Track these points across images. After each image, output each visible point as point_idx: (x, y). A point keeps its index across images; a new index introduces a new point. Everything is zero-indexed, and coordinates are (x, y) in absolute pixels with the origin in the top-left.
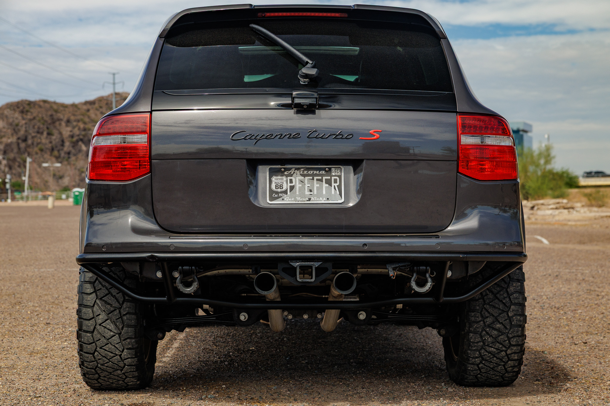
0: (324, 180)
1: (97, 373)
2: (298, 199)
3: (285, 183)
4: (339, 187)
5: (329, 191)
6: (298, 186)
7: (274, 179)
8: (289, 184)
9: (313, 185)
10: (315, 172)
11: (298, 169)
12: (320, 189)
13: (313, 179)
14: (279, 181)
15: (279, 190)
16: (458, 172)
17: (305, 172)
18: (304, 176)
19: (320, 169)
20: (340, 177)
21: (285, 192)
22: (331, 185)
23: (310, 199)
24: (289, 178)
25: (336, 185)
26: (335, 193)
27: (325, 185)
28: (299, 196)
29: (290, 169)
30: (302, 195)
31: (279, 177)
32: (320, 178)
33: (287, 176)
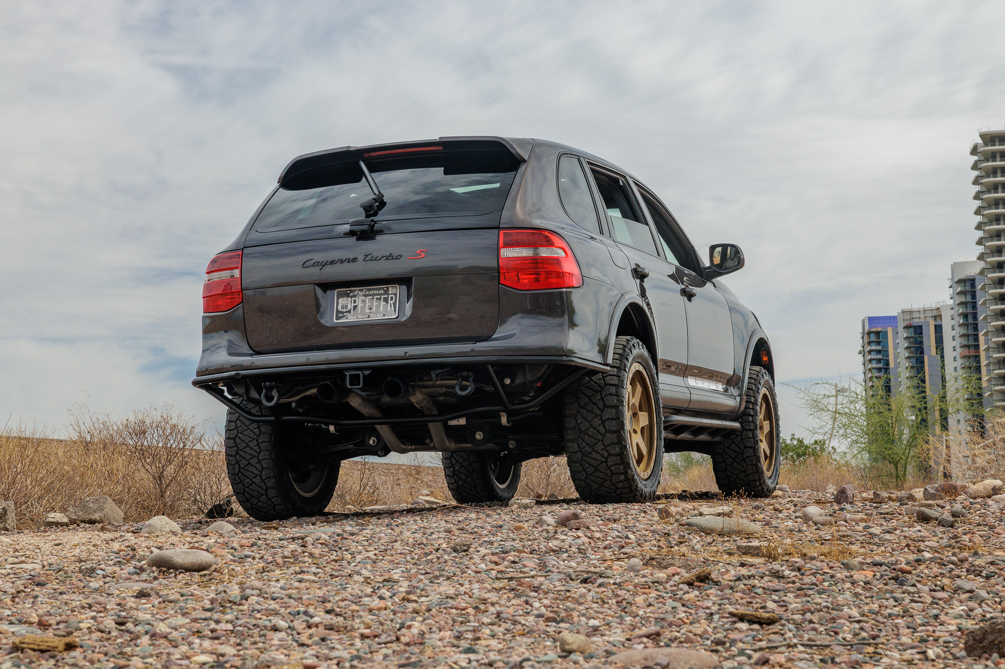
0: (382, 299)
2: (360, 316)
3: (349, 303)
4: (395, 304)
5: (385, 307)
6: (360, 305)
7: (340, 301)
8: (353, 304)
9: (372, 304)
10: (375, 292)
11: (361, 290)
12: (378, 307)
13: (373, 298)
14: (345, 302)
15: (344, 310)
16: (499, 283)
17: (367, 293)
18: (365, 296)
19: (379, 289)
20: (396, 295)
21: (349, 312)
22: (387, 302)
23: (369, 316)
24: (353, 299)
25: (392, 302)
26: (391, 309)
27: (383, 303)
28: (361, 314)
29: (354, 291)
30: (363, 312)
31: (345, 299)
32: (379, 297)
33: (352, 297)
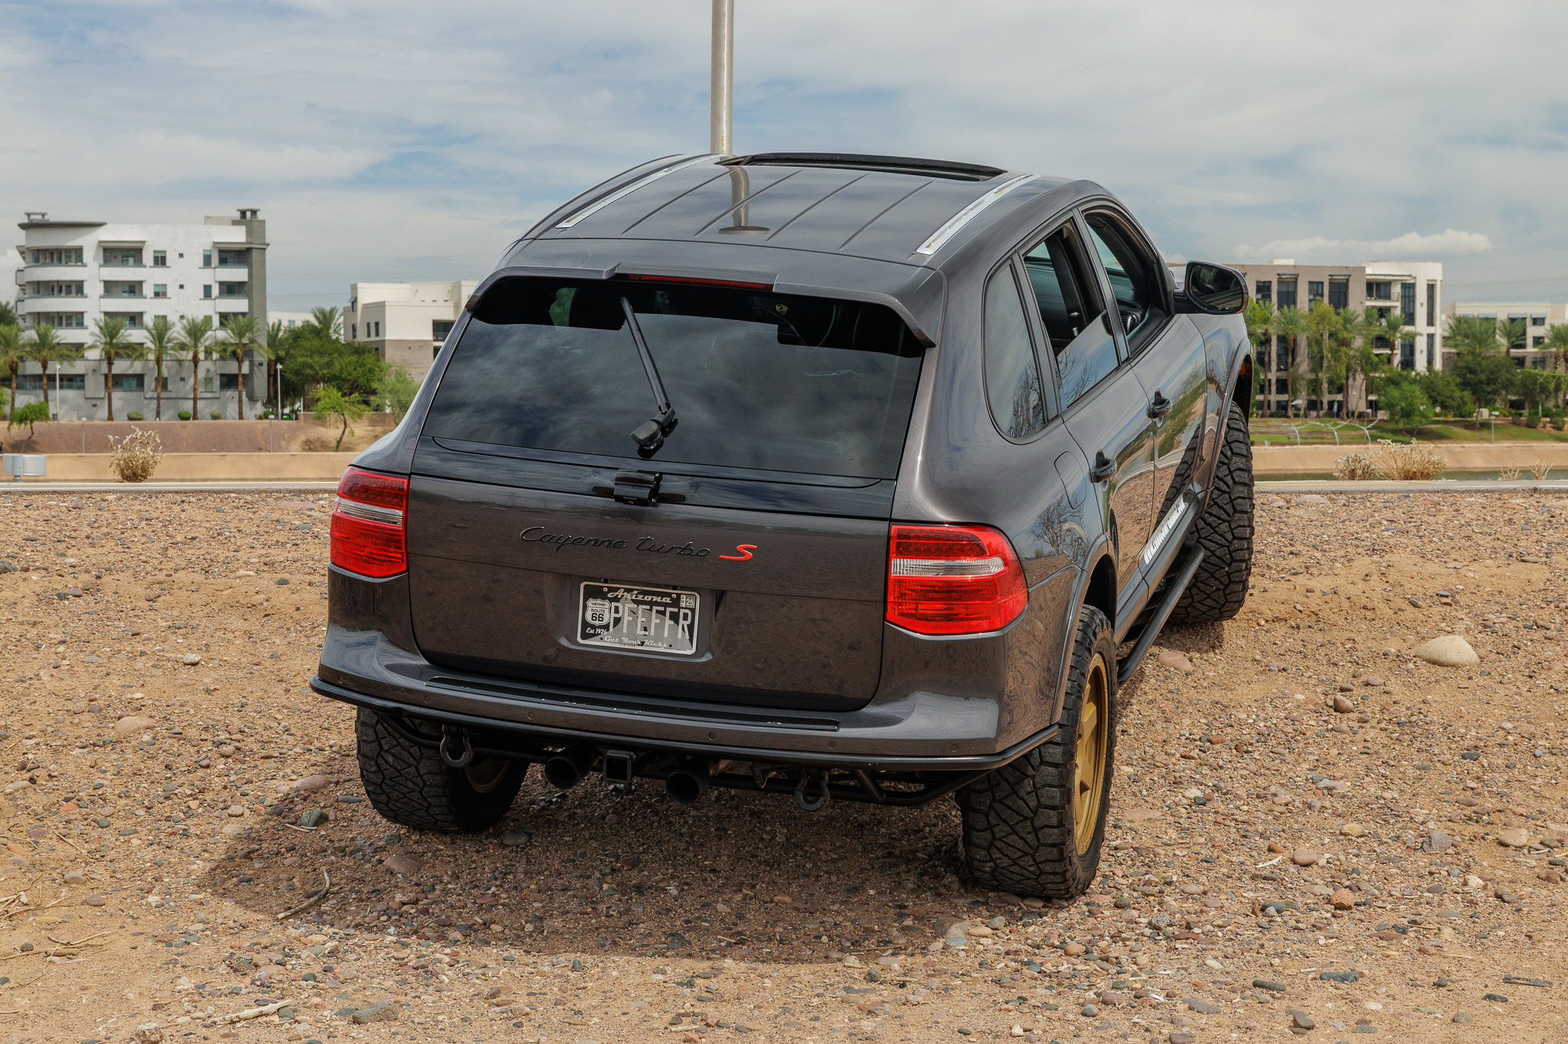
0: (668, 614)
1: (384, 792)
2: (626, 640)
3: (607, 611)
4: (691, 627)
5: (673, 632)
6: (627, 619)
7: (590, 602)
8: (614, 615)
9: (649, 620)
10: (655, 598)
11: (629, 591)
12: (660, 627)
13: (651, 610)
14: (598, 608)
15: (597, 623)
16: (884, 620)
17: (640, 597)
18: (637, 602)
19: (663, 595)
20: (693, 610)
22: (677, 622)
23: (642, 643)
24: (614, 604)
25: (686, 623)
26: (683, 636)
27: (668, 622)
28: (627, 635)
29: (616, 590)
30: (632, 635)
31: (599, 601)
32: (662, 609)
33: (611, 600)
